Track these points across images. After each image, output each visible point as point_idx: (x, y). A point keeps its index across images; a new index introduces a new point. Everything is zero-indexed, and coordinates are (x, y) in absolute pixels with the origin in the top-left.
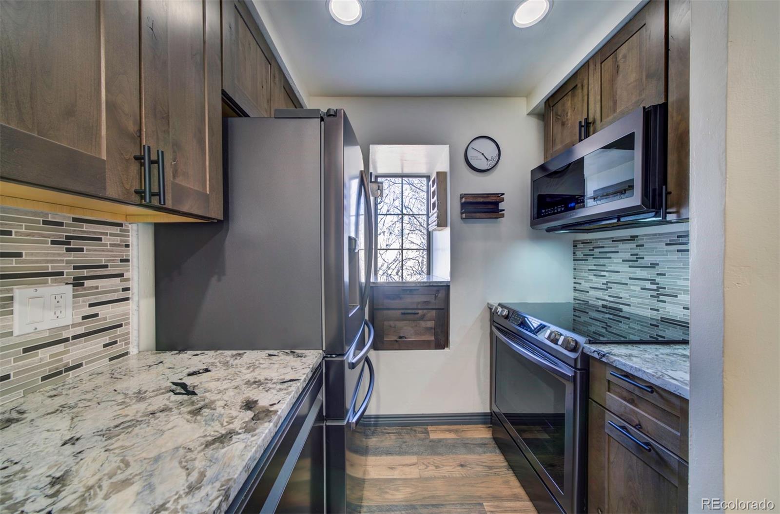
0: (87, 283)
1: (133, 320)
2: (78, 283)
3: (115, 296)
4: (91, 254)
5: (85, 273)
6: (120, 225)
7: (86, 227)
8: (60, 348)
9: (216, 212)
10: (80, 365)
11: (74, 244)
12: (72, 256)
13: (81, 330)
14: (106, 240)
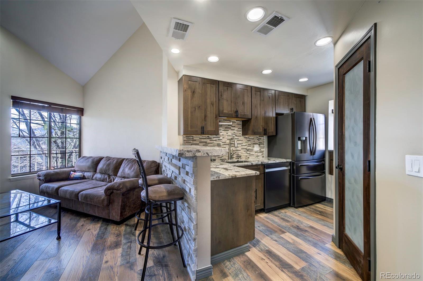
0: (260, 145)
1: (265, 151)
2: (259, 145)
3: (263, 147)
4: (261, 141)
5: (260, 144)
6: (263, 136)
7: (260, 137)
8: (257, 153)
9: (274, 134)
10: (259, 156)
11: (259, 140)
12: (259, 141)
13: (259, 151)
14: (262, 139)
